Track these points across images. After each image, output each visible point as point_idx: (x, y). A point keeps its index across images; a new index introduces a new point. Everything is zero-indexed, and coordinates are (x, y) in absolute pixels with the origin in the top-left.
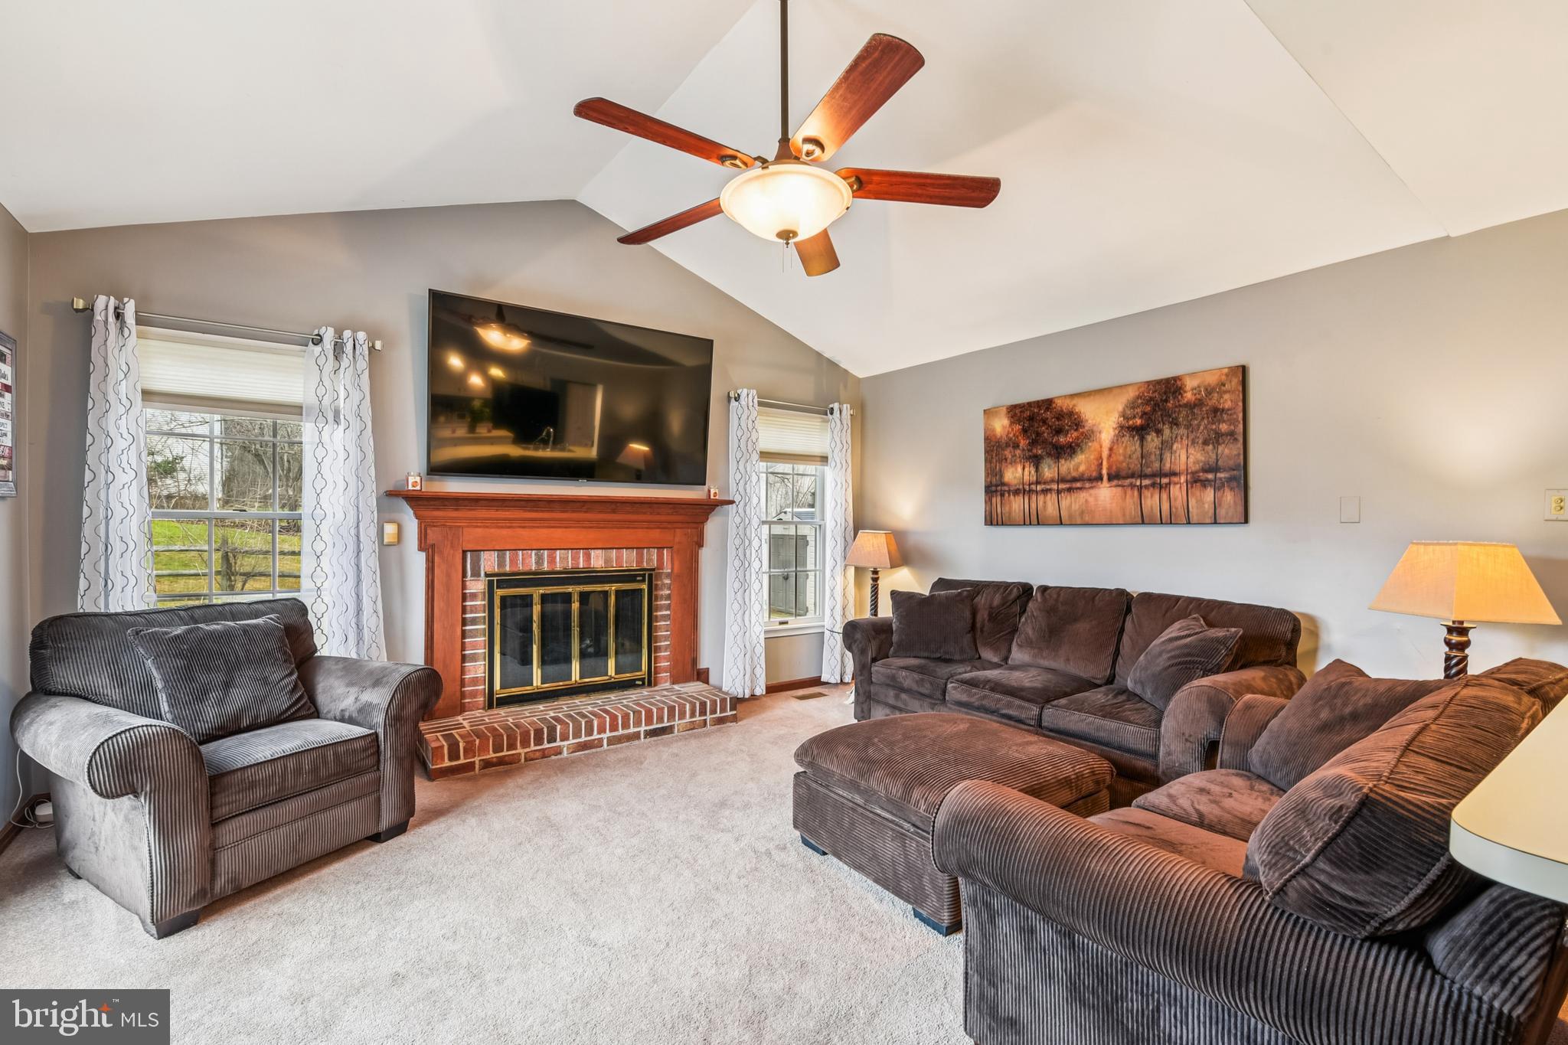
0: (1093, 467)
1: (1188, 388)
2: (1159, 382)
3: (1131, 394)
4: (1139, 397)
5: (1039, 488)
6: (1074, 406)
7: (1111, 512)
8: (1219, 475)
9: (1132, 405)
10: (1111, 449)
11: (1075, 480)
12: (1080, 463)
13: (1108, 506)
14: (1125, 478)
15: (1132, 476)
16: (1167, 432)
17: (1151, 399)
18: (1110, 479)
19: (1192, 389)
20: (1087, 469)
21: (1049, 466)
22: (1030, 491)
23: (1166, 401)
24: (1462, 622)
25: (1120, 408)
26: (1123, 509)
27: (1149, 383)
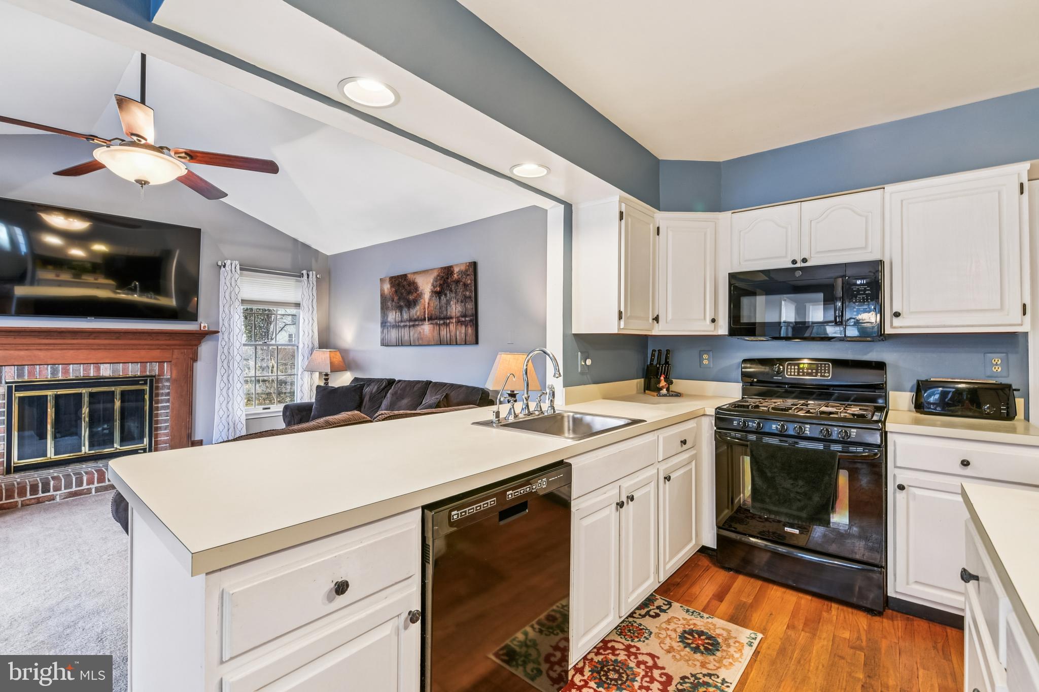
0: (422, 314)
1: (455, 272)
2: (445, 268)
3: (435, 274)
4: (438, 276)
5: (402, 324)
6: (415, 279)
7: (429, 338)
8: (467, 319)
9: (436, 280)
10: (429, 303)
11: (415, 320)
12: (416, 311)
13: (428, 335)
14: (434, 319)
15: (436, 319)
16: (448, 295)
17: (443, 277)
18: (428, 320)
19: (457, 273)
20: (420, 314)
21: (406, 312)
22: (399, 326)
23: (448, 278)
24: (513, 391)
25: (432, 281)
26: (433, 337)
27: (442, 268)
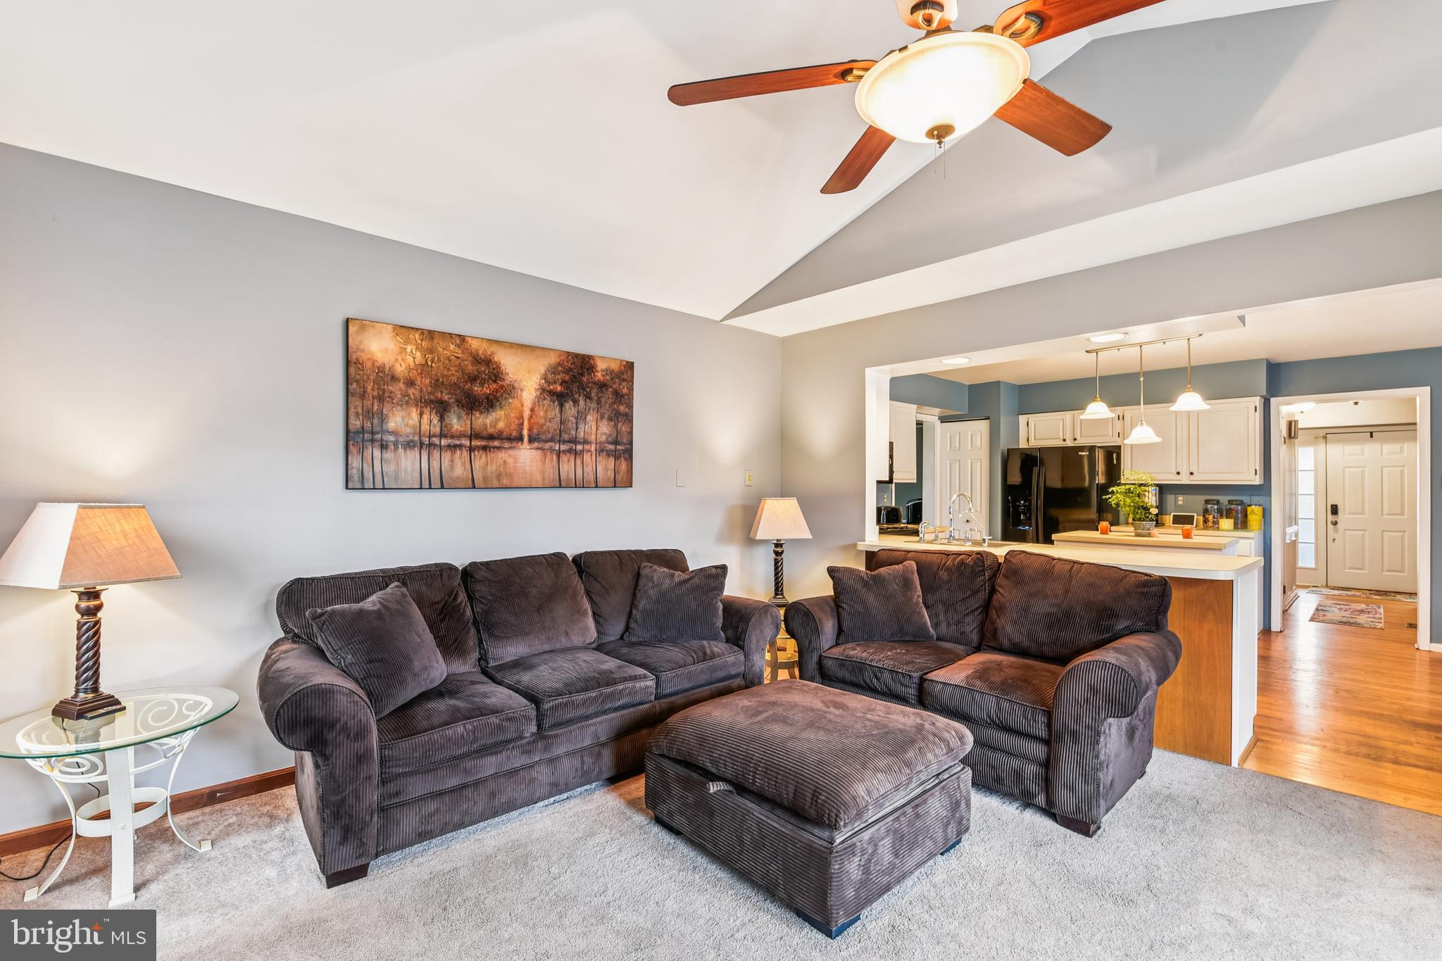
0: (513, 427)
1: (599, 368)
2: (577, 356)
3: (553, 359)
4: (559, 364)
5: (444, 442)
6: (492, 353)
8: (618, 447)
9: (553, 370)
10: (532, 410)
11: (491, 437)
12: (496, 420)
14: (546, 441)
15: (552, 440)
16: (582, 403)
17: (571, 370)
18: (531, 441)
19: (602, 371)
20: (507, 426)
21: (459, 418)
22: (430, 445)
23: (582, 375)
25: (542, 370)
27: (569, 354)
